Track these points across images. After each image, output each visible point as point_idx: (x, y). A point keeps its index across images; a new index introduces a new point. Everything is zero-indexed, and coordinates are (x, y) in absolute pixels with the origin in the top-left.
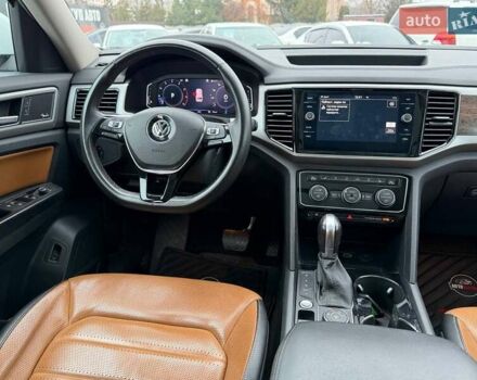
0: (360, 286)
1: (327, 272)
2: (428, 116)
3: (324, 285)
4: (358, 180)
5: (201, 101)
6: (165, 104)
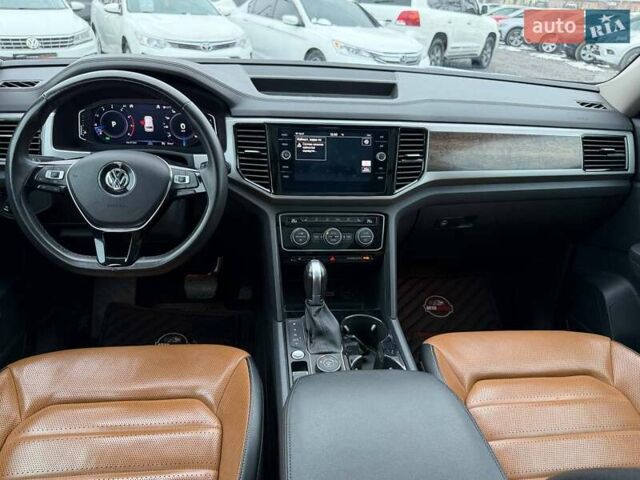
0: (346, 327)
1: (316, 319)
2: (400, 153)
3: (313, 332)
4: (338, 220)
5: (151, 130)
6: (104, 135)
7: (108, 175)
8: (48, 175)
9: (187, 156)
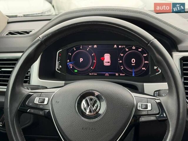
5: (109, 64)
6: (74, 69)
7: (84, 102)
8: (37, 101)
9: (138, 84)
